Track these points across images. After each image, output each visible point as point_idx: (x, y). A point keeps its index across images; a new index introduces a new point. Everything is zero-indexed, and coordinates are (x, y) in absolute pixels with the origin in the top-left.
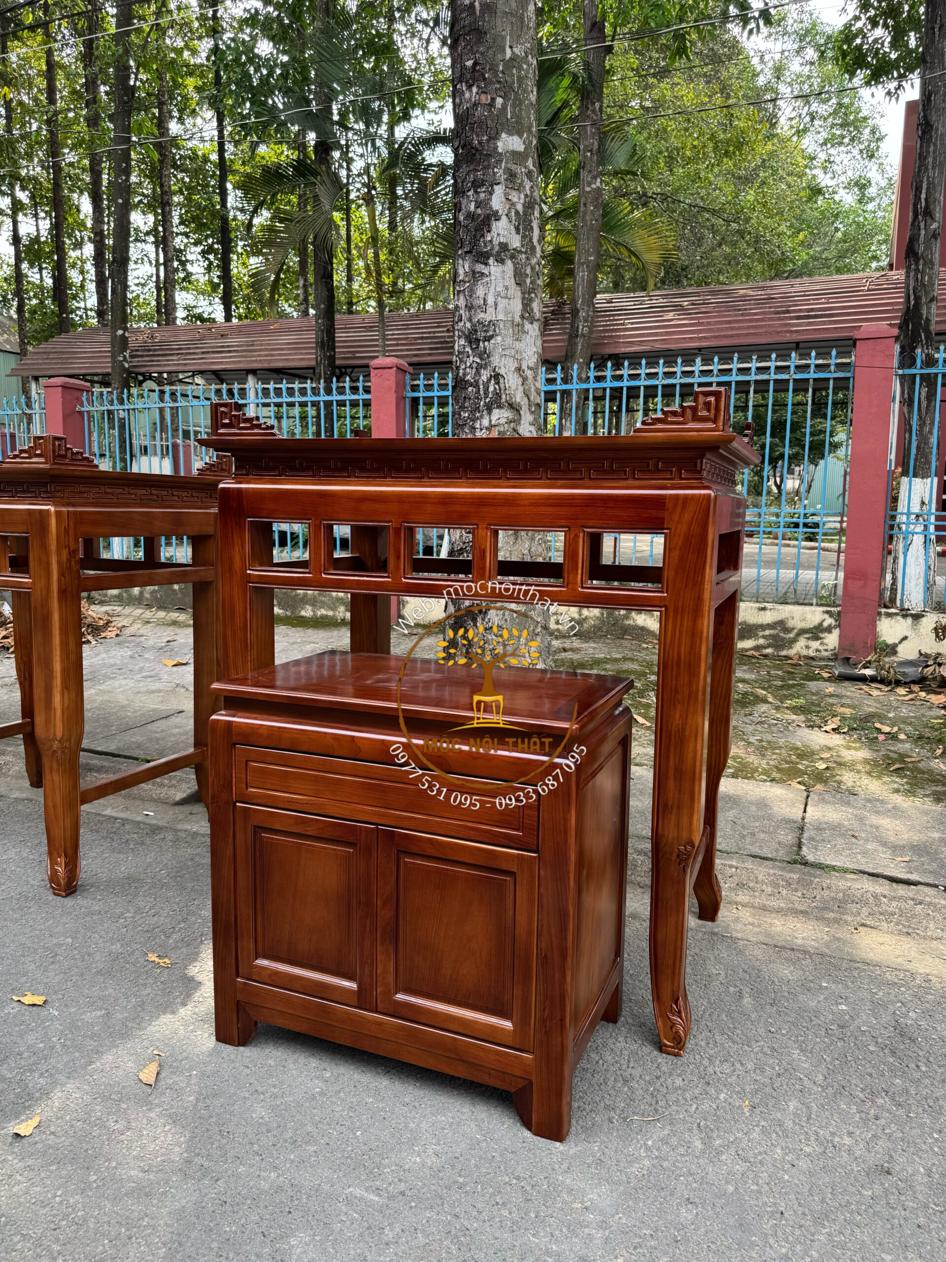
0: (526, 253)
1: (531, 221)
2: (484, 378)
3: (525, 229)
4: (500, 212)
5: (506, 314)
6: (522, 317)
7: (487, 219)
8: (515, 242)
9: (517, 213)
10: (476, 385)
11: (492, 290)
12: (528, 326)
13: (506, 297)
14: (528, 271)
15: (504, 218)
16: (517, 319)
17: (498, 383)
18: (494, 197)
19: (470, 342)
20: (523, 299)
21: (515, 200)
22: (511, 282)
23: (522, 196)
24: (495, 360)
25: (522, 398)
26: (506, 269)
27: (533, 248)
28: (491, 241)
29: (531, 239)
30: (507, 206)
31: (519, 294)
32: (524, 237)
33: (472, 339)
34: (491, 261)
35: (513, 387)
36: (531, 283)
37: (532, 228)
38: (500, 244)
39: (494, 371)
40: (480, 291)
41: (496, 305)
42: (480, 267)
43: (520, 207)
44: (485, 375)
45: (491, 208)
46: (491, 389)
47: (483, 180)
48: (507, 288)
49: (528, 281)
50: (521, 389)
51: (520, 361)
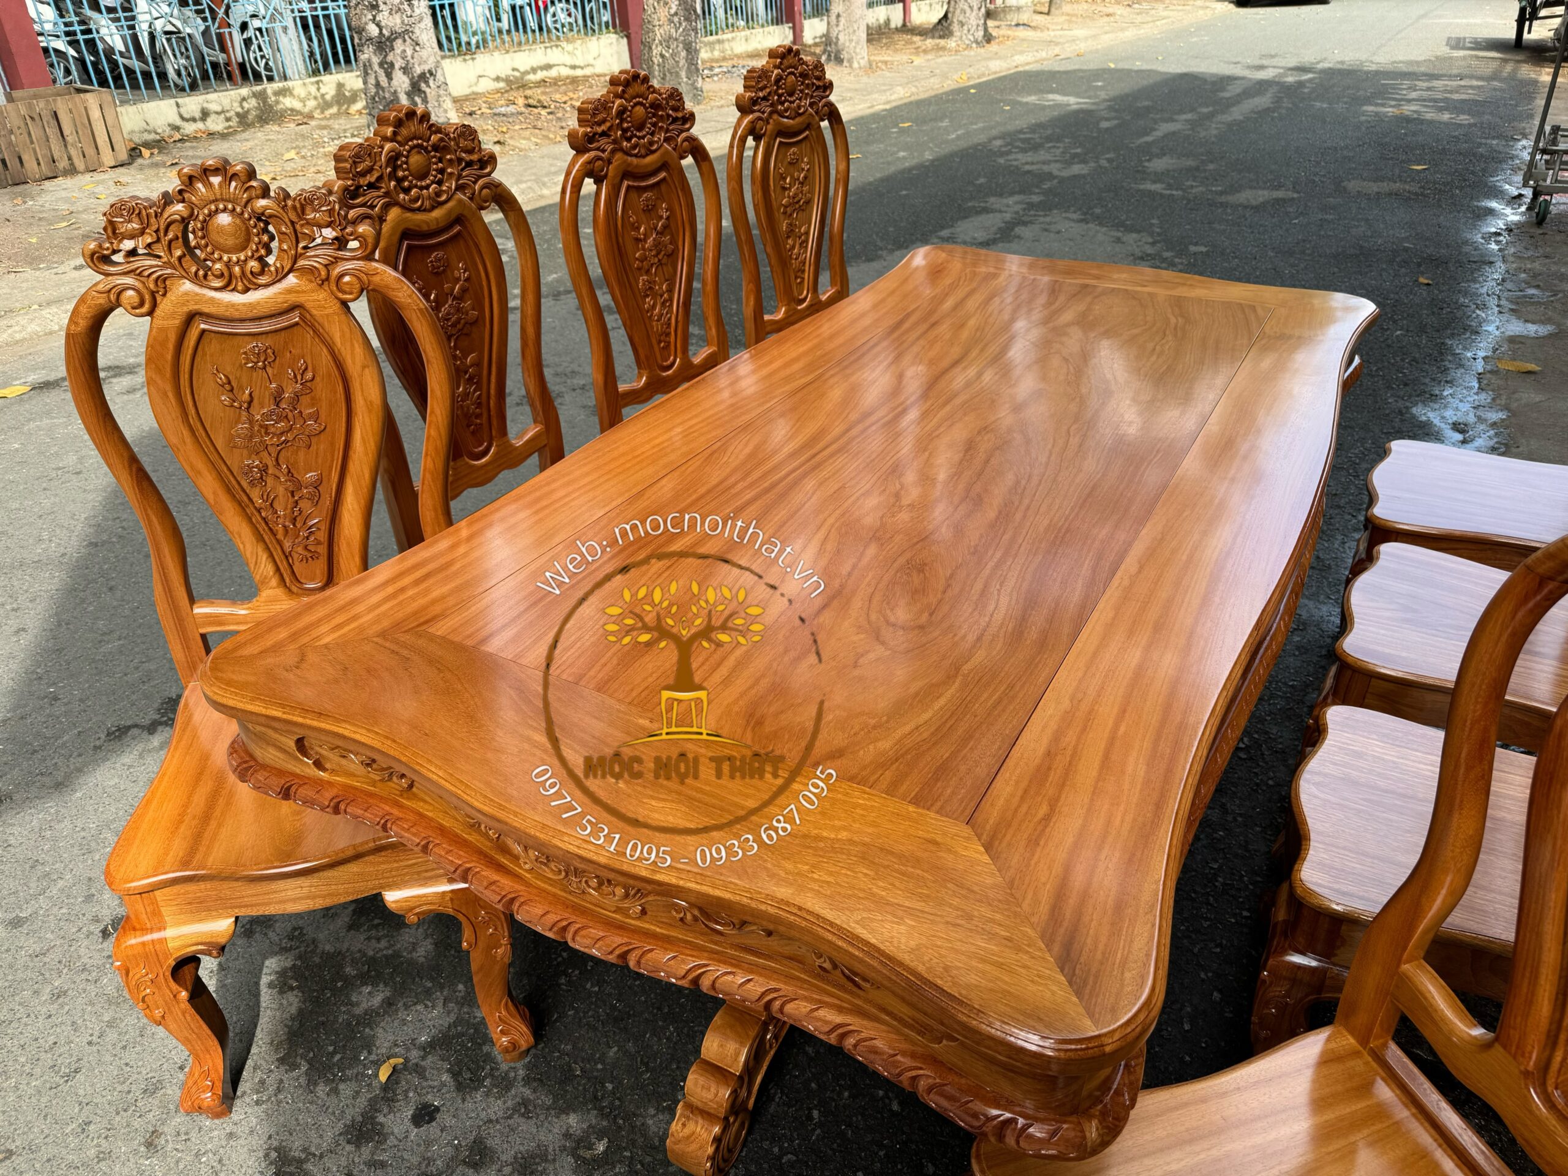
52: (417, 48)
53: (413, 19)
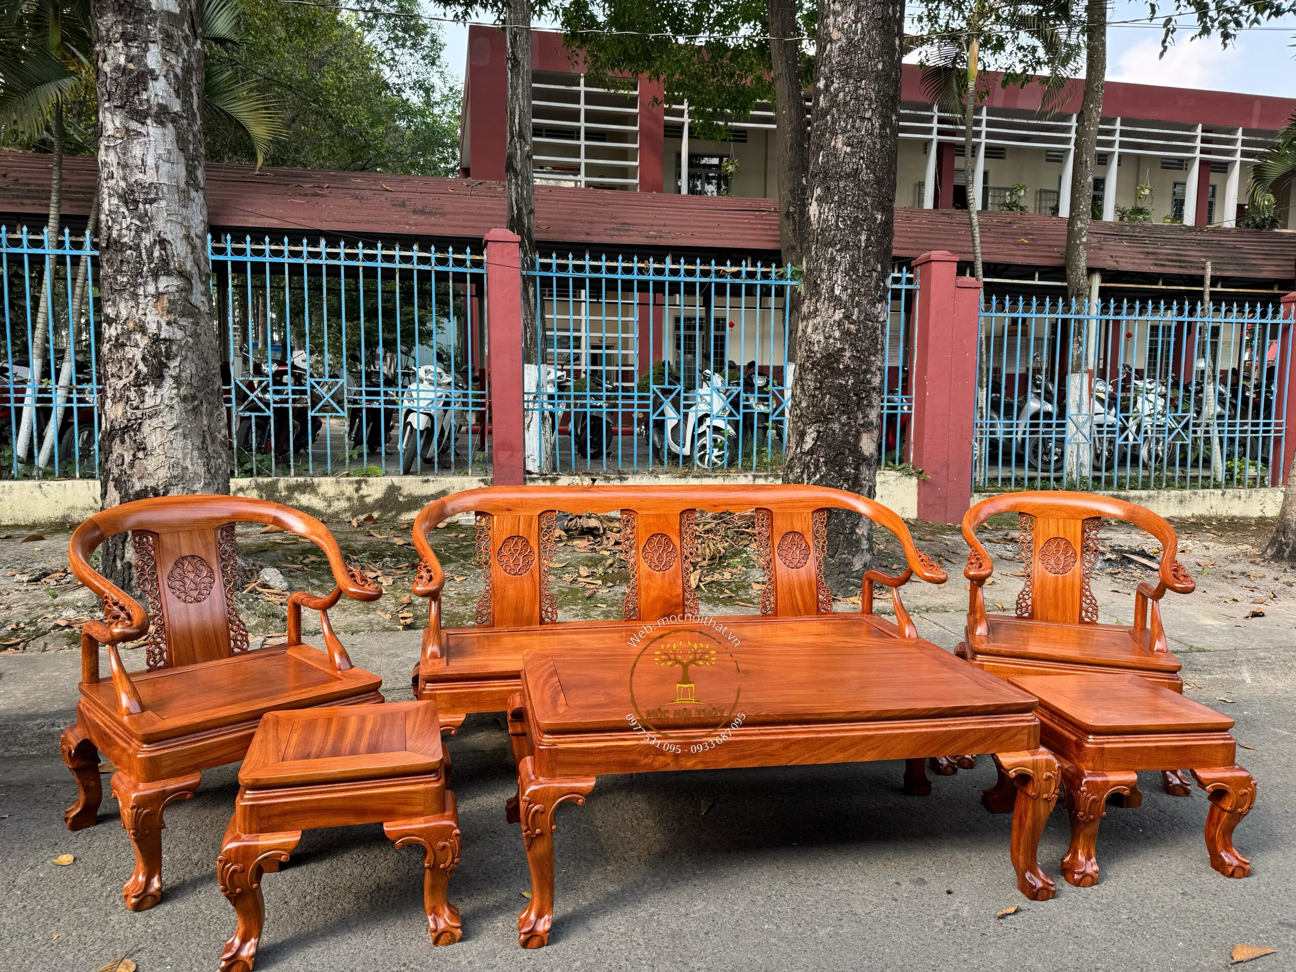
0: (187, 119)
1: (190, 87)
2: (147, 243)
3: (185, 94)
4: (157, 72)
5: (170, 178)
6: (187, 183)
7: (143, 77)
8: (176, 106)
9: (176, 76)
10: (137, 248)
11: (151, 150)
12: (193, 194)
13: (169, 161)
14: (191, 138)
15: (162, 78)
16: (183, 185)
17: (165, 249)
18: (148, 54)
19: (126, 203)
20: (187, 166)
21: (173, 62)
22: (173, 147)
23: (181, 60)
24: (160, 224)
25: (192, 267)
26: (166, 132)
27: (194, 115)
28: (148, 100)
29: (192, 105)
30: (165, 68)
31: (183, 159)
32: (184, 102)
33: (128, 198)
34: (149, 121)
35: (183, 254)
36: (194, 150)
37: (192, 94)
38: (159, 105)
39: (159, 236)
40: (137, 150)
41: (157, 167)
42: (134, 125)
43: (178, 71)
44: (147, 239)
45: (146, 65)
46: (156, 254)
47: (134, 35)
48: (169, 151)
49: (191, 147)
50: (190, 257)
51: (188, 228)
52: (140, 455)
53: (139, 413)
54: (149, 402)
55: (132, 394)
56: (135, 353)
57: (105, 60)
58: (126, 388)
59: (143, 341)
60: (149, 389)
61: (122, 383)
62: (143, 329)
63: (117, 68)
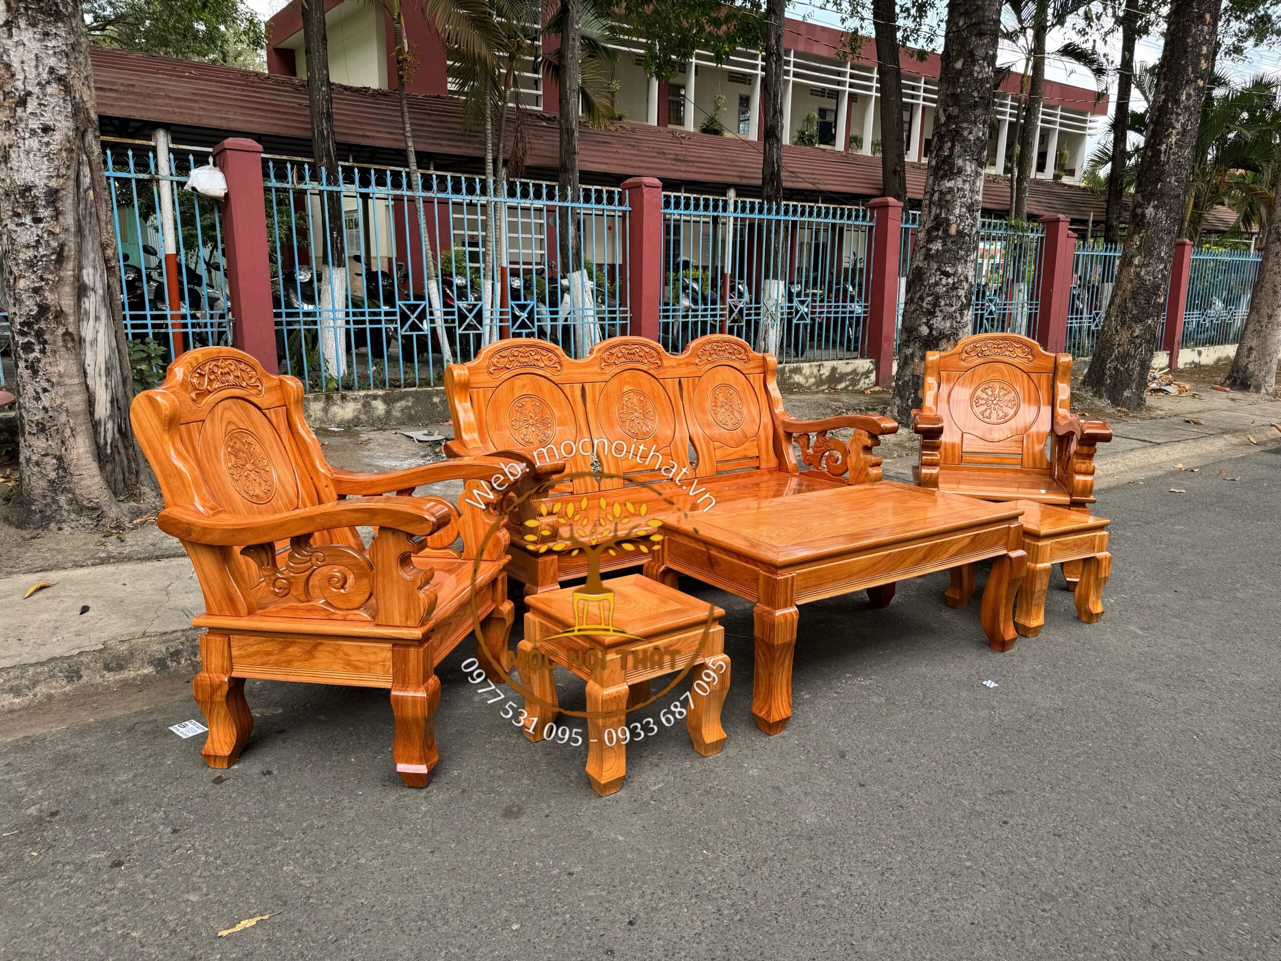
54: (965, 319)
55: (958, 315)
56: (962, 293)
57: (970, 133)
58: (955, 312)
59: (966, 286)
60: (965, 312)
61: (953, 309)
62: (967, 279)
63: (978, 138)
